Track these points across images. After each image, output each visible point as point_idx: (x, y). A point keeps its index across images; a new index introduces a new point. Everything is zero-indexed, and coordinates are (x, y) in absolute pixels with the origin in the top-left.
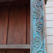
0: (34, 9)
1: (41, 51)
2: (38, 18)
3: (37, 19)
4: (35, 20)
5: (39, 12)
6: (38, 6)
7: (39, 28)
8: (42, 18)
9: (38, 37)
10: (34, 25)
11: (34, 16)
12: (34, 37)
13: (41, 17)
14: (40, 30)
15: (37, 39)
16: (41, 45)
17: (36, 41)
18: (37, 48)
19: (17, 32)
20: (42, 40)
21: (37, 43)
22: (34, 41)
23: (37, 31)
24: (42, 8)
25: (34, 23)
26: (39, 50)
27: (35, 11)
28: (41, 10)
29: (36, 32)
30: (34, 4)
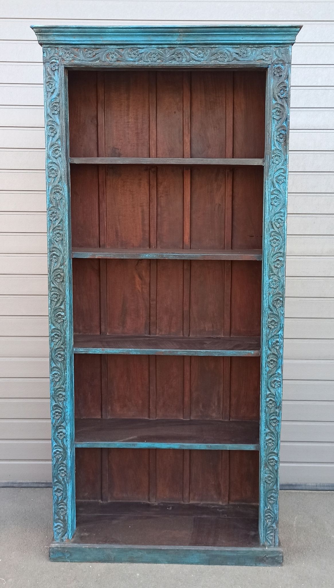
0: (274, 102)
1: (282, 169)
2: (281, 119)
3: (278, 120)
4: (276, 122)
5: (281, 108)
6: (281, 96)
7: (281, 136)
8: (286, 120)
9: (278, 150)
10: (273, 130)
11: (273, 114)
12: (273, 148)
13: (284, 117)
14: (281, 139)
15: (278, 151)
16: (282, 161)
17: (275, 154)
18: (276, 165)
19: (213, 129)
20: (284, 154)
21: (277, 157)
22: (273, 156)
23: (277, 140)
24: (286, 101)
25: (274, 127)
26: (279, 168)
27: (276, 106)
28: (286, 105)
29: (275, 142)
30: (276, 92)
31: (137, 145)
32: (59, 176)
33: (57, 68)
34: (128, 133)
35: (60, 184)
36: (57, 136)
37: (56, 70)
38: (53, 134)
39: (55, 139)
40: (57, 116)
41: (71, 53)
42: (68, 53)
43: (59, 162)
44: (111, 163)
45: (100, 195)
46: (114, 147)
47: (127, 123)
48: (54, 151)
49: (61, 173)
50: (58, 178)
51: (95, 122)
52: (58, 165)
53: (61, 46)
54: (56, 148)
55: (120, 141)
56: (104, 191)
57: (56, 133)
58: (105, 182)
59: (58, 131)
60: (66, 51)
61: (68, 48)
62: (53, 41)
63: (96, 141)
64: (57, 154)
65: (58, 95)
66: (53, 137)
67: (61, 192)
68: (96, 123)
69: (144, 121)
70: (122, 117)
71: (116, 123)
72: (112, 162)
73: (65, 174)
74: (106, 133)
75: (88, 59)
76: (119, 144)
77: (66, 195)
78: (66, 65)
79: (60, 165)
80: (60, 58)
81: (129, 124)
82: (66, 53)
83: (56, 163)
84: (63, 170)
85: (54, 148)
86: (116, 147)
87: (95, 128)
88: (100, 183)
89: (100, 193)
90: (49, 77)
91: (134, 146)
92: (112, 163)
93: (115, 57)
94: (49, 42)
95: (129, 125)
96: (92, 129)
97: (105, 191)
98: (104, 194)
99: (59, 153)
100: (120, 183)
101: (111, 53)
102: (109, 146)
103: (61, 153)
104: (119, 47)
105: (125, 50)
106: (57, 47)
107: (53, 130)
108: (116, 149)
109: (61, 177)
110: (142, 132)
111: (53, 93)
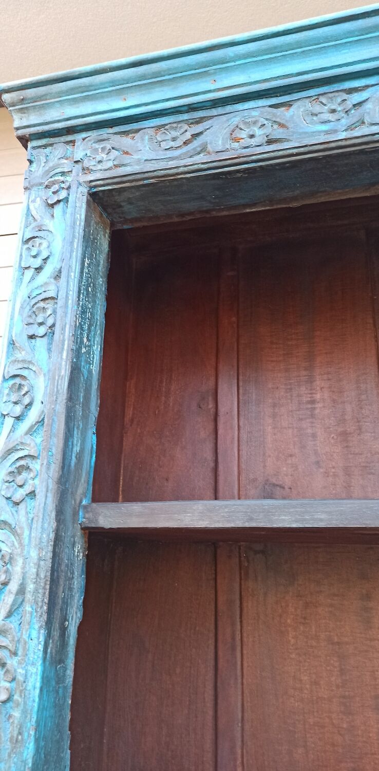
31: (347, 471)
32: (14, 586)
33: (63, 194)
34: (314, 436)
35: (13, 624)
36: (33, 416)
37: (59, 201)
38: (18, 410)
39: (24, 426)
40: (41, 344)
41: (113, 148)
42: (103, 149)
43: (23, 519)
44: (247, 525)
45: (220, 654)
46: (267, 480)
47: (309, 406)
48: (12, 473)
49: (23, 568)
50: (10, 592)
51: (210, 406)
52: (19, 531)
53: (84, 135)
54: (22, 462)
55: (289, 462)
56: (233, 639)
57: (30, 405)
58: (238, 602)
59: (39, 394)
60: (97, 146)
61: (105, 136)
62: (59, 121)
63: (212, 465)
64: (21, 486)
65: (57, 276)
66: (18, 418)
67: (12, 662)
68: (212, 411)
69: (363, 397)
70: (291, 389)
71: (274, 405)
72: (251, 519)
73: (42, 576)
74: (244, 436)
75: (165, 155)
76: (285, 469)
77: (35, 682)
78: (93, 184)
79: (26, 533)
80: (79, 166)
81: (315, 408)
82: (96, 150)
83: (10, 525)
84: (34, 554)
85: (14, 463)
86: (274, 481)
87: (211, 426)
88: (221, 607)
89: (220, 645)
90: (34, 224)
91: (335, 475)
92: (254, 525)
93: (258, 132)
94: (46, 128)
95: (317, 411)
96: (199, 428)
97: (238, 637)
98: (233, 649)
99: (31, 482)
100: (291, 609)
101: (245, 123)
102: (252, 477)
103: (37, 481)
104: (274, 101)
105: (295, 106)
106: (72, 139)
107: (23, 392)
108: (275, 485)
109: (22, 591)
110: (360, 429)
111: (39, 269)
